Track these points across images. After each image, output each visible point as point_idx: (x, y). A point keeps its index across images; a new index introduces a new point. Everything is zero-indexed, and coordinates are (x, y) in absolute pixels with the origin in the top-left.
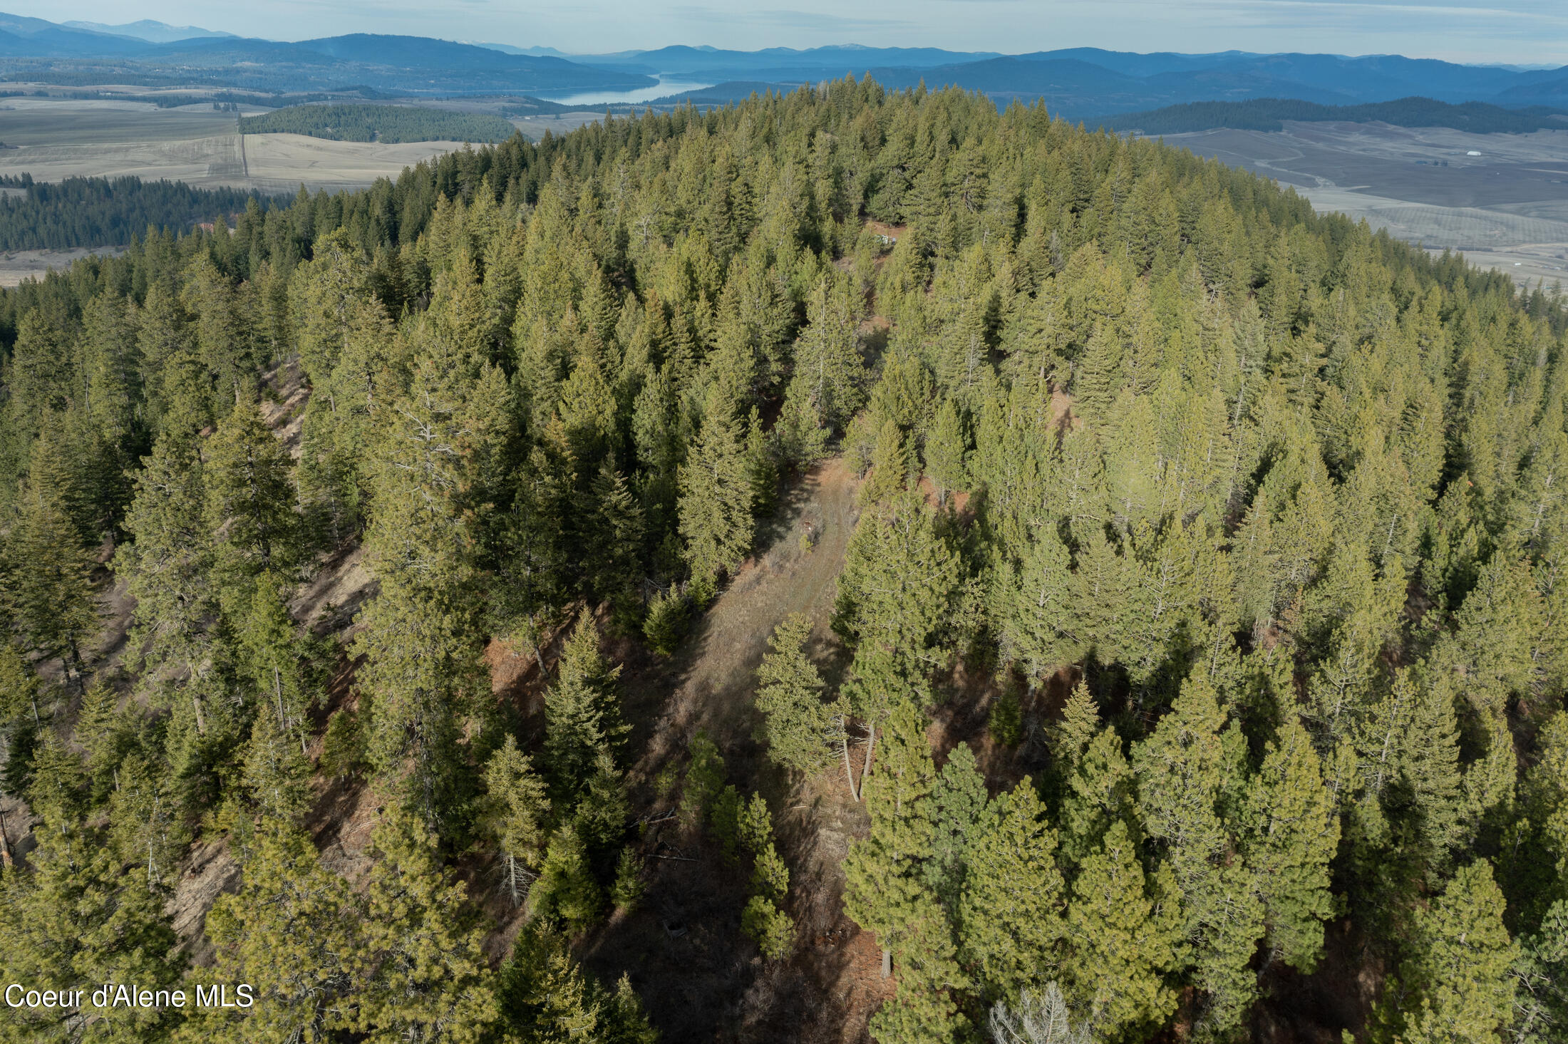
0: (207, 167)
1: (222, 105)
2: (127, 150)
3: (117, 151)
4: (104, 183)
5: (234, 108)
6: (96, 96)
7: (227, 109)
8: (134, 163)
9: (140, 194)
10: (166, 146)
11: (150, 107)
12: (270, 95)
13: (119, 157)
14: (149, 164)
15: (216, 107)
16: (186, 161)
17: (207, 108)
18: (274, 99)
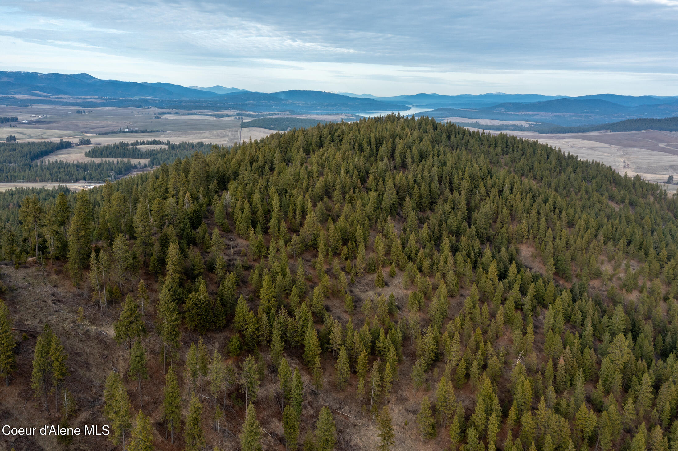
0: (227, 139)
1: (237, 117)
2: (202, 133)
3: (199, 133)
4: (192, 144)
5: (242, 118)
6: (196, 114)
7: (239, 119)
8: (203, 138)
9: (203, 148)
10: (215, 132)
11: (213, 118)
12: (256, 113)
13: (199, 135)
14: (208, 138)
15: (236, 118)
16: (221, 137)
17: (232, 118)
18: (257, 115)
